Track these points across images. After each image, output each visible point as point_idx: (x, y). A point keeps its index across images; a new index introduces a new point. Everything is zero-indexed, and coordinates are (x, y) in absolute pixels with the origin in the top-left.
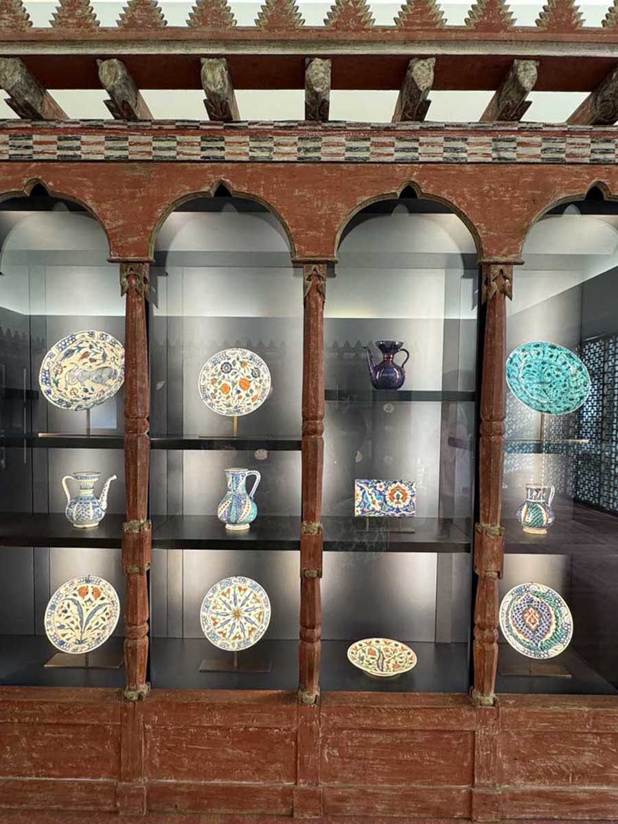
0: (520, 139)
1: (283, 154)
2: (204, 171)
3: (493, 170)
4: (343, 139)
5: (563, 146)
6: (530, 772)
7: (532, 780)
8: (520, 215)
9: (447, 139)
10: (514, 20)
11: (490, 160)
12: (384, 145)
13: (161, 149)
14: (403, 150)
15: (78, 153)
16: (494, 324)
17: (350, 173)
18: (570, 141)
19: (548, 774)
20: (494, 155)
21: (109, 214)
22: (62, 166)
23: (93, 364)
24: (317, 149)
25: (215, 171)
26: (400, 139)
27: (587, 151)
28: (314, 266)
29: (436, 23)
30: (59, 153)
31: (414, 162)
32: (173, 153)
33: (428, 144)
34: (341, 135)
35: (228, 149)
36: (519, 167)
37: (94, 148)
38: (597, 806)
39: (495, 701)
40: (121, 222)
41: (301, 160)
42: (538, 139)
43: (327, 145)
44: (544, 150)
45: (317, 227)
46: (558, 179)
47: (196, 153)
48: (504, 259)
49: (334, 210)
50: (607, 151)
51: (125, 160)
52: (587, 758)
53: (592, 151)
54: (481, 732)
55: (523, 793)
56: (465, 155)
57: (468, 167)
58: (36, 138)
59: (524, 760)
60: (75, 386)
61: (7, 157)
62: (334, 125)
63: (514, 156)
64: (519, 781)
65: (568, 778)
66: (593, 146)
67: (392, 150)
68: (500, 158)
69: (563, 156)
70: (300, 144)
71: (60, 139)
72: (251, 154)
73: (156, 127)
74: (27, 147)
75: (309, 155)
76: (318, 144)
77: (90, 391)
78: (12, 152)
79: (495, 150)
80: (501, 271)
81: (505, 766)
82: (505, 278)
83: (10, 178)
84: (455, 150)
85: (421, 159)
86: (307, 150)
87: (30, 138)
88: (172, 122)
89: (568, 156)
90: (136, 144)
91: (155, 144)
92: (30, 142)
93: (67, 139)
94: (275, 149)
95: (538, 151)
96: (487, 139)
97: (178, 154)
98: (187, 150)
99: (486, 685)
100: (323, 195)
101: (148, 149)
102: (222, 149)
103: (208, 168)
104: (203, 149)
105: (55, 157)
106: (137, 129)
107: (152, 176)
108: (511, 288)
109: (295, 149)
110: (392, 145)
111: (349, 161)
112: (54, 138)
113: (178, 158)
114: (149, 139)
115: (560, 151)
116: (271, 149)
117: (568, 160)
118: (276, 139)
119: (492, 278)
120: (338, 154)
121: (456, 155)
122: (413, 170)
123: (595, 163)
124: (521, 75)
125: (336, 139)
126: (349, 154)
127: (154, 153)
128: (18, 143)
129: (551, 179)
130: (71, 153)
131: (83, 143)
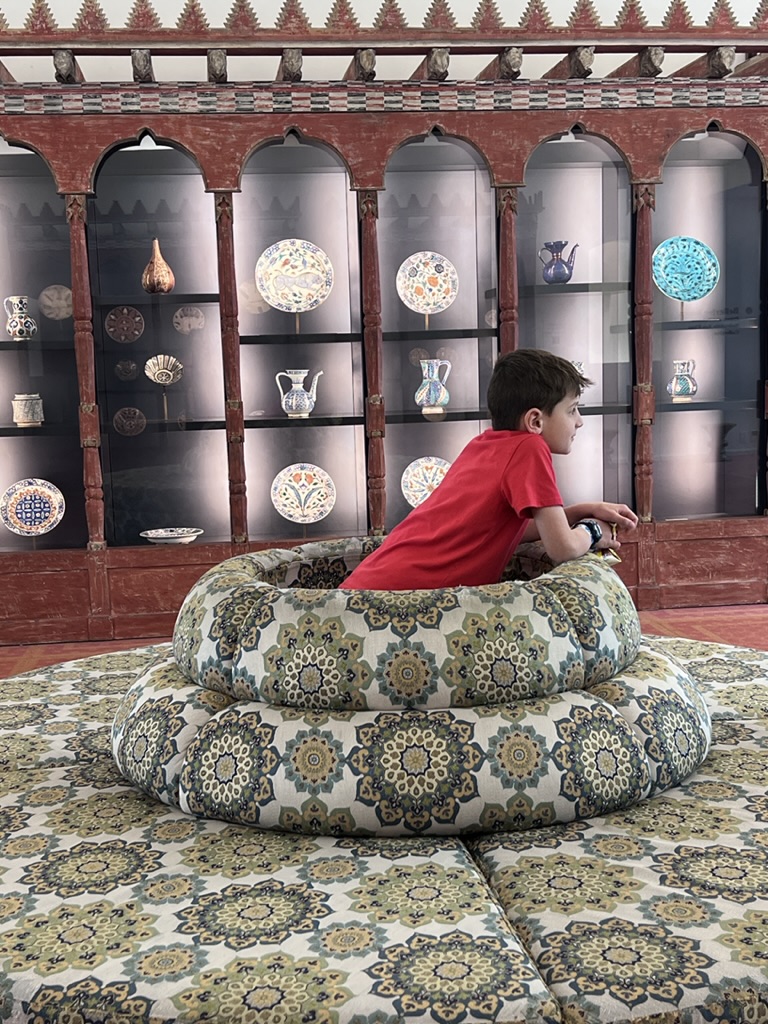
0: (657, 90)
1: (484, 105)
2: (423, 118)
3: (638, 113)
4: (527, 92)
5: (688, 94)
6: (680, 572)
7: (681, 579)
8: (658, 146)
9: (603, 91)
10: (647, 22)
11: (635, 106)
12: (558, 96)
13: (391, 102)
14: (572, 99)
15: (327, 106)
16: (643, 229)
17: (534, 118)
18: (692, 90)
19: (693, 573)
20: (639, 102)
21: (351, 154)
22: (314, 116)
23: (295, 270)
24: (509, 100)
25: (432, 118)
26: (570, 91)
27: (705, 98)
28: (508, 190)
29: (595, 25)
30: (312, 106)
31: (581, 108)
32: (400, 105)
33: (590, 95)
34: (526, 89)
35: (441, 102)
36: (657, 110)
37: (340, 103)
38: (729, 595)
39: (652, 519)
40: (360, 160)
41: (496, 108)
42: (670, 90)
43: (516, 97)
44: (674, 98)
45: (510, 160)
46: (686, 119)
47: (418, 105)
48: (648, 181)
49: (522, 147)
50: (719, 98)
51: (363, 111)
52: (721, 559)
53: (709, 98)
54: (642, 544)
55: (675, 588)
56: (617, 103)
57: (620, 111)
58: (294, 95)
59: (676, 563)
60: (284, 292)
61: (271, 110)
62: (521, 82)
63: (653, 102)
64: (673, 581)
65: (708, 575)
66: (709, 94)
67: (563, 100)
68: (642, 105)
69: (688, 102)
70: (496, 97)
71: (312, 96)
72: (459, 105)
73: (387, 86)
74: (287, 102)
75: (503, 105)
76: (510, 96)
77: (299, 295)
78: (275, 106)
79: (638, 98)
80: (647, 189)
81: (662, 569)
82: (649, 194)
83: (273, 126)
84: (610, 99)
85: (585, 106)
86: (501, 101)
87: (289, 95)
88: (400, 82)
89: (691, 101)
90: (372, 98)
91: (386, 98)
92: (290, 98)
93: (318, 95)
94: (477, 101)
95: (670, 98)
96: (633, 90)
97: (404, 105)
98: (411, 102)
99: (645, 508)
100: (514, 135)
101: (381, 102)
102: (437, 101)
103: (426, 116)
104: (423, 102)
105: (309, 110)
106: (373, 87)
107: (384, 123)
108: (654, 202)
109: (492, 100)
110: (564, 96)
111: (532, 108)
112: (309, 95)
113: (404, 109)
114: (382, 94)
115: (686, 98)
116: (474, 101)
117: (691, 105)
118: (477, 93)
119: (640, 194)
120: (525, 104)
121: (611, 103)
122: (580, 114)
123: (711, 106)
124: (654, 57)
125: (522, 92)
126: (532, 104)
127: (386, 105)
128: (280, 99)
129: (681, 119)
130: (321, 106)
131: (331, 98)
